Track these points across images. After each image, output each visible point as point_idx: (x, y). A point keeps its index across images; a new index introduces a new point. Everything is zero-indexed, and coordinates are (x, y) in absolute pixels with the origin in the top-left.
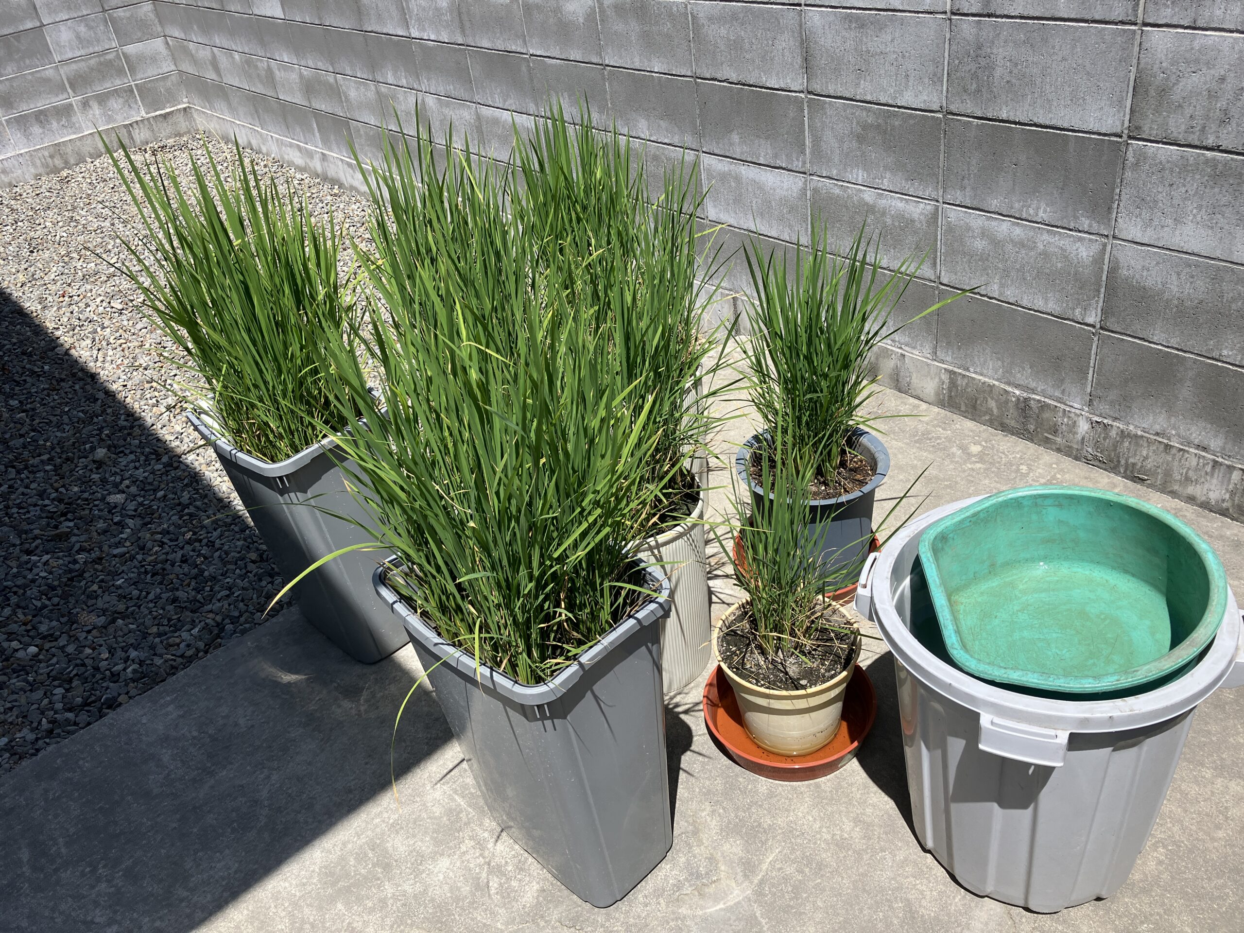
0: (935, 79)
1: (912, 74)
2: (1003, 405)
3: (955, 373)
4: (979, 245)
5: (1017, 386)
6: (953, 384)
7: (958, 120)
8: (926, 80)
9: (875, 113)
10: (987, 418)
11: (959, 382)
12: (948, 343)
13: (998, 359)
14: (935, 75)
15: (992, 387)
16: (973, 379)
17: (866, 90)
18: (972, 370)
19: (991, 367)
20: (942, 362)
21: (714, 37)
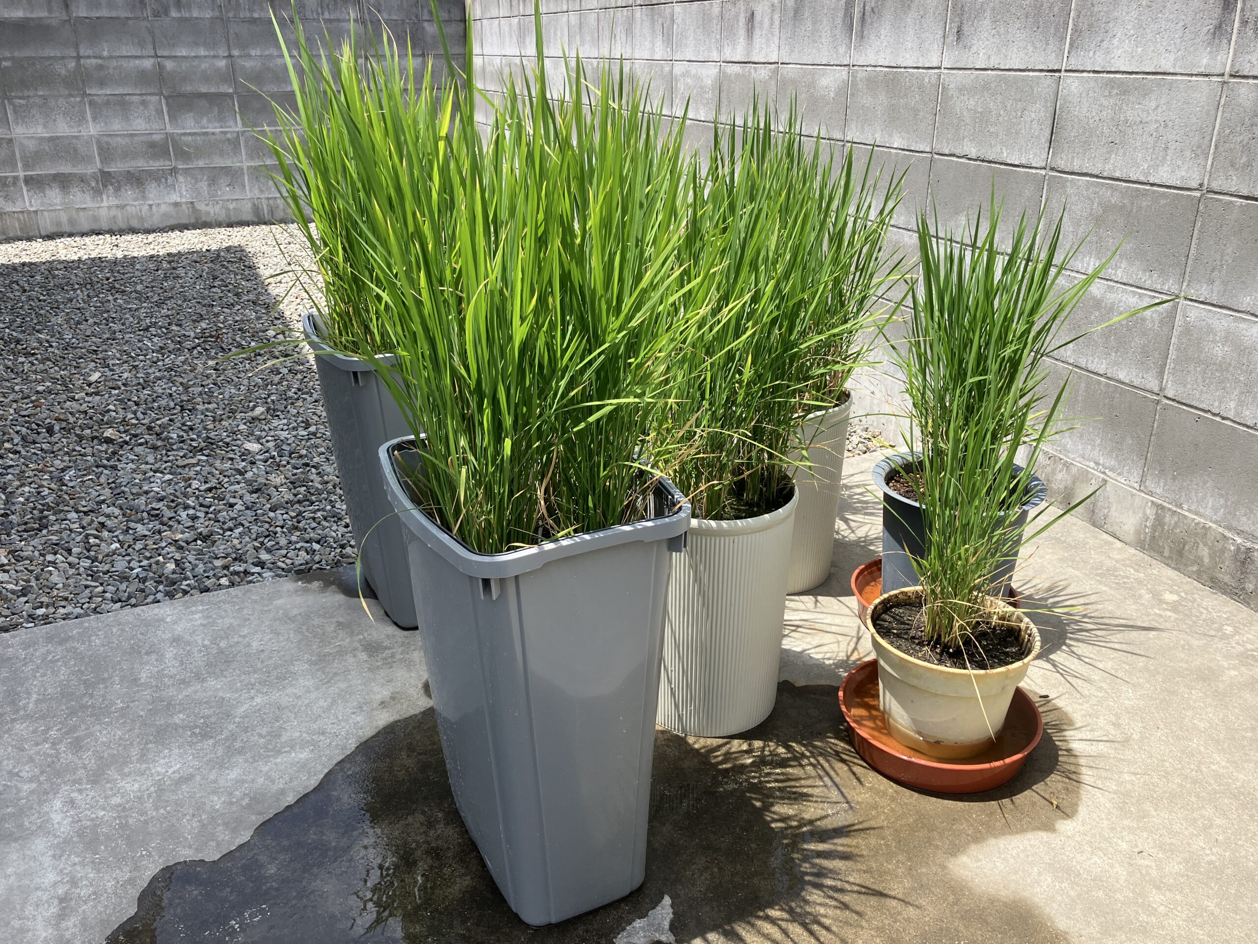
0: (1199, 152)
1: (1172, 146)
2: (1217, 554)
3: (1163, 508)
4: (1219, 351)
5: (1240, 533)
6: (1159, 521)
7: (1218, 200)
8: (1188, 153)
9: (1121, 192)
10: (1195, 568)
11: (1167, 519)
12: (1162, 471)
13: (1222, 496)
14: (1199, 147)
15: (1206, 529)
16: (1185, 517)
17: (1116, 166)
18: (1185, 507)
19: (1210, 505)
20: (1151, 493)
21: (961, 109)
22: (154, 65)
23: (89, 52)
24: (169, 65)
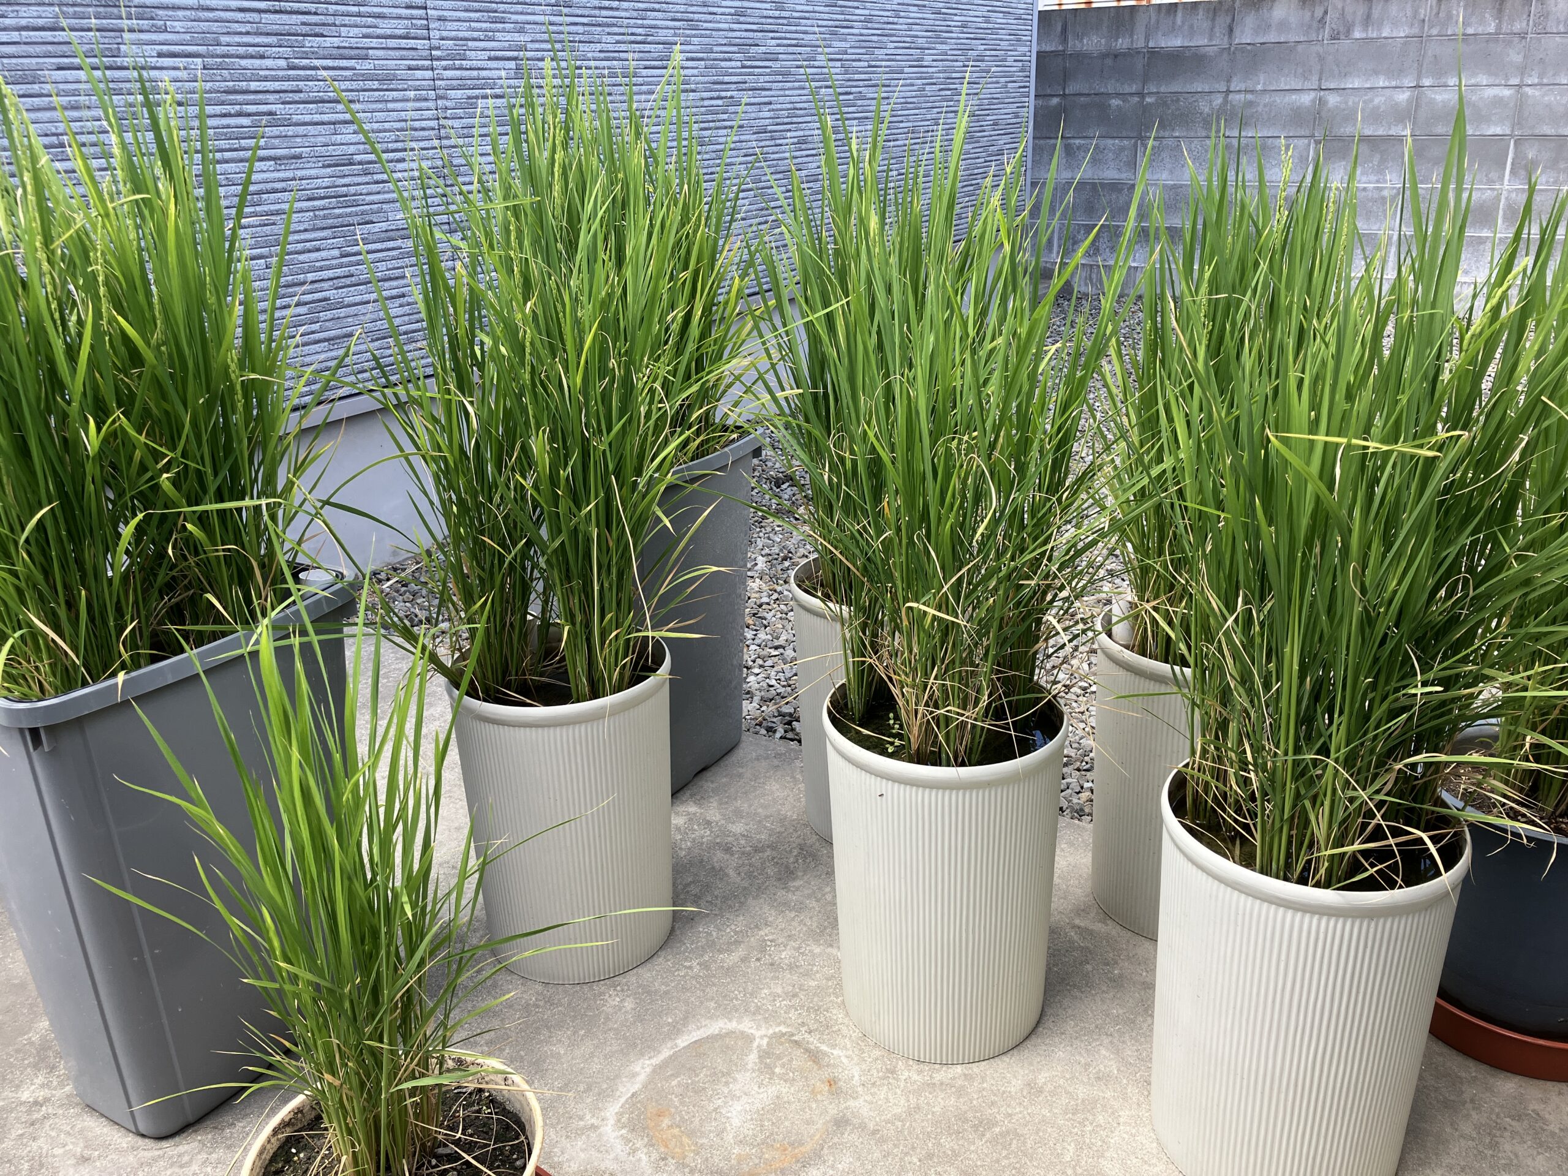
22: (1314, 101)
23: (1242, 86)
24: (1333, 100)
